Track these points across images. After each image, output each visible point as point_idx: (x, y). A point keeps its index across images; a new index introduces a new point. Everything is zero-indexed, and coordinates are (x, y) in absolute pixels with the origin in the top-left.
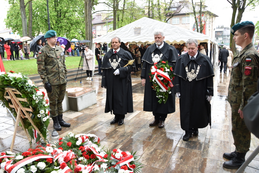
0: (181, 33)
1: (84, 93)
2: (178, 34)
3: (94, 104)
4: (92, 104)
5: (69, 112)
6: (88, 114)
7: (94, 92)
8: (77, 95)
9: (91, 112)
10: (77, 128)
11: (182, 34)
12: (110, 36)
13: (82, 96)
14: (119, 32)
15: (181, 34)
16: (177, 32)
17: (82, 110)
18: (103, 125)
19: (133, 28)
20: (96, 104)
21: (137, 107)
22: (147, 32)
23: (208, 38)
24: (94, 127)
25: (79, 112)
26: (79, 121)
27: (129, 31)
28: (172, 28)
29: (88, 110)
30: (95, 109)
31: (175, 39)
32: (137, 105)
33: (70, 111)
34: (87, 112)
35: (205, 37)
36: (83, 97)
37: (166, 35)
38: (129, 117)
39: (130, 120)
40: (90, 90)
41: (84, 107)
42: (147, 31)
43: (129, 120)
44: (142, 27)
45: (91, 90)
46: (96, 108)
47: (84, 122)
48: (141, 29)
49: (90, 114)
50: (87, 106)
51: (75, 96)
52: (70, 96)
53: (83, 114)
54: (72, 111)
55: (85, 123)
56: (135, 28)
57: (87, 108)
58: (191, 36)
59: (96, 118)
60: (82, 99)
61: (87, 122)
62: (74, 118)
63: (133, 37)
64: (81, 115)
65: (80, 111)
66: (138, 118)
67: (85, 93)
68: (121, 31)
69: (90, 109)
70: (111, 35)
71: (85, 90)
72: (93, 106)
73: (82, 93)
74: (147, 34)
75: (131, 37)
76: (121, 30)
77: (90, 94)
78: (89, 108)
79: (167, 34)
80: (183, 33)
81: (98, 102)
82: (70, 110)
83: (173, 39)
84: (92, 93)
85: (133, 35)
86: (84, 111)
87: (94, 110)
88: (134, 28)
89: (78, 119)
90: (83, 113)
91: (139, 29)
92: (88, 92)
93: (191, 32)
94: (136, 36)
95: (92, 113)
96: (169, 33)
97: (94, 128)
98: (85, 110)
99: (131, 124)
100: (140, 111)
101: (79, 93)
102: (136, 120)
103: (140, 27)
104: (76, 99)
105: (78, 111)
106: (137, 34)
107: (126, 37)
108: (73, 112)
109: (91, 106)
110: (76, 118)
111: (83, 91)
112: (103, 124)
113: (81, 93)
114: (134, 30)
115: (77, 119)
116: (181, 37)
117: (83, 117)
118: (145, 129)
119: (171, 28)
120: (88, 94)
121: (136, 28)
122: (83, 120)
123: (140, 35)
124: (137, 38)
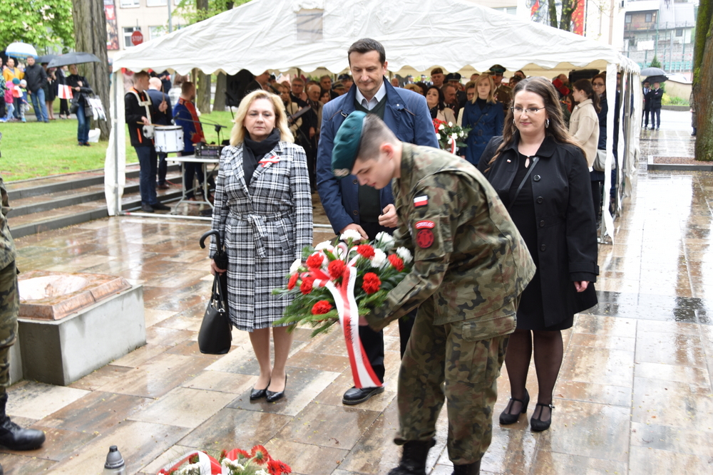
0: (494, 36)
1: (91, 299)
2: (483, 38)
3: (137, 347)
4: (125, 347)
5: (23, 390)
6: (111, 394)
7: (134, 295)
8: (60, 314)
9: (127, 386)
10: (65, 466)
11: (497, 37)
12: (192, 43)
13: (81, 318)
14: (228, 24)
15: (493, 39)
16: (476, 31)
17: (82, 377)
18: (182, 442)
19: (290, 12)
20: (145, 344)
21: (324, 356)
22: (351, 31)
23: (607, 55)
24: (142, 456)
25: (70, 385)
26: (73, 430)
27: (275, 24)
28: (457, 11)
29: (109, 378)
30: (143, 367)
31: (470, 60)
32: (323, 343)
33: (24, 382)
34: (107, 385)
35: (596, 49)
36: (89, 320)
37: (432, 44)
38: (292, 404)
39: (299, 415)
40: (119, 284)
41: (94, 361)
42: (351, 23)
43: (295, 414)
44: (329, 9)
45: (120, 288)
46: (145, 362)
47: (95, 436)
48: (325, 14)
49: (122, 392)
50: (102, 359)
51: (51, 317)
52: (25, 316)
53: (87, 397)
54: (37, 385)
55: (101, 438)
56: (297, 9)
57: (104, 368)
58: (535, 46)
59: (152, 412)
60: (82, 330)
61: (112, 432)
62: (47, 419)
63: (290, 47)
64: (80, 401)
65: (72, 384)
66: (334, 407)
67: (95, 301)
68: (240, 24)
69: (118, 368)
70: (195, 39)
71: (96, 285)
72: (131, 355)
73: (84, 301)
75: (284, 49)
76: (237, 15)
77: (119, 303)
78: (113, 364)
79: (436, 40)
80: (503, 34)
81: (152, 338)
82: (24, 378)
83: (459, 61)
84: (127, 300)
85: (292, 40)
86: (93, 382)
87: (139, 375)
88: (295, 12)
89: (66, 421)
90: (86, 392)
91: (318, 13)
92: (108, 295)
93: (535, 31)
94: (303, 44)
95: (131, 391)
96: (445, 34)
97: (147, 458)
98: (98, 377)
99: (306, 436)
100: (337, 375)
101: (69, 304)
102: (326, 416)
103: (321, 7)
104: (54, 332)
105: (66, 381)
106: (309, 36)
107: (262, 47)
108: (44, 388)
109: (123, 356)
110: (56, 416)
111: (85, 292)
112: (185, 442)
113: (78, 303)
114: (295, 20)
115: (60, 421)
116: (493, 53)
117: (91, 408)
118: (367, 455)
119: (452, 13)
120: (109, 305)
121: (302, 9)
122: (89, 424)
123: (320, 40)
124: (308, 54)
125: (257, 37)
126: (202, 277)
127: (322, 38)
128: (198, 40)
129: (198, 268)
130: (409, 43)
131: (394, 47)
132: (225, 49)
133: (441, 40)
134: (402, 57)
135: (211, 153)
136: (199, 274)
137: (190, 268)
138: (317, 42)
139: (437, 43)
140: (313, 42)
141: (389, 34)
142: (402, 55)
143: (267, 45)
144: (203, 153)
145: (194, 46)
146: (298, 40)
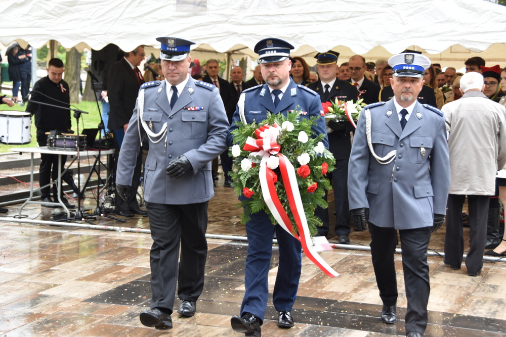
2: (398, 14)
15: (410, 15)
16: (390, 6)
58: (462, 24)
63: (168, 20)
74: (242, 8)
75: (160, 21)
79: (342, 15)
85: (171, 11)
94: (183, 17)
96: (353, 8)
106: (190, 7)
107: (134, 18)
116: (409, 31)
123: (204, 13)
124: (188, 28)
125: (128, 6)
126: (42, 290)
127: (206, 10)
128: (56, 7)
129: (38, 280)
130: (308, 18)
131: (291, 22)
132: (89, 19)
133: (349, 15)
134: (301, 35)
135: (68, 143)
136: (39, 287)
137: (28, 279)
138: (200, 15)
139: (343, 19)
140: (195, 15)
141: (285, 7)
142: (300, 33)
143: (140, 16)
144: (58, 143)
145: (50, 14)
146: (177, 11)
